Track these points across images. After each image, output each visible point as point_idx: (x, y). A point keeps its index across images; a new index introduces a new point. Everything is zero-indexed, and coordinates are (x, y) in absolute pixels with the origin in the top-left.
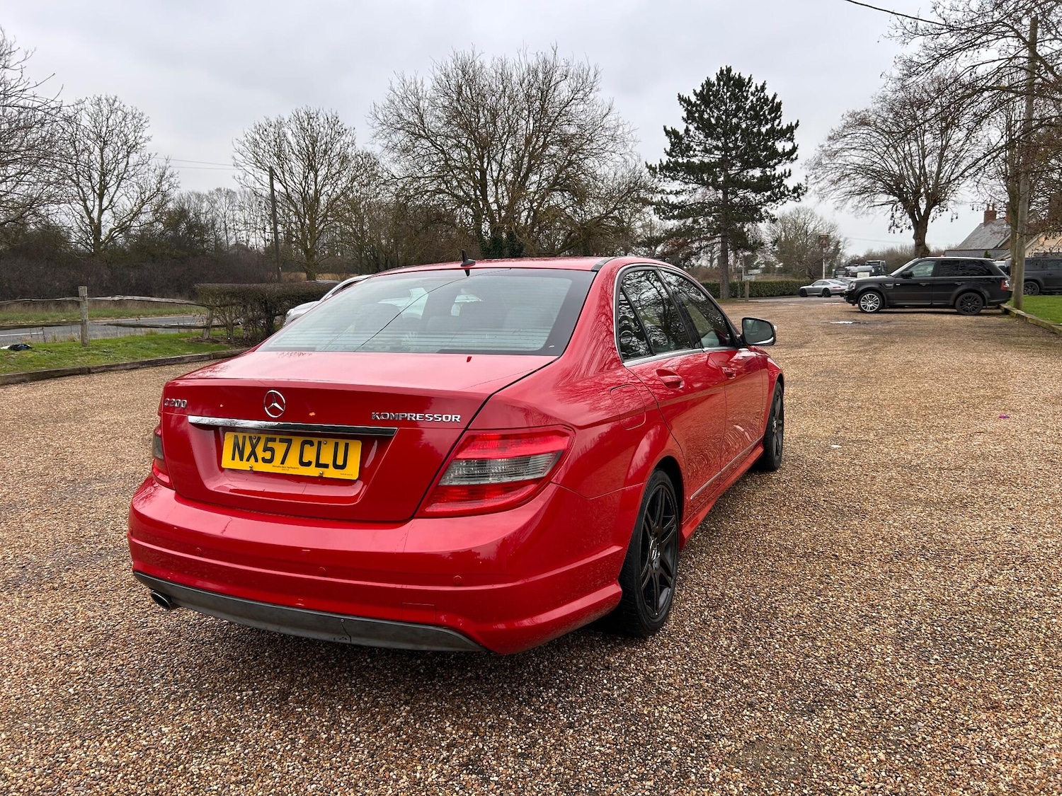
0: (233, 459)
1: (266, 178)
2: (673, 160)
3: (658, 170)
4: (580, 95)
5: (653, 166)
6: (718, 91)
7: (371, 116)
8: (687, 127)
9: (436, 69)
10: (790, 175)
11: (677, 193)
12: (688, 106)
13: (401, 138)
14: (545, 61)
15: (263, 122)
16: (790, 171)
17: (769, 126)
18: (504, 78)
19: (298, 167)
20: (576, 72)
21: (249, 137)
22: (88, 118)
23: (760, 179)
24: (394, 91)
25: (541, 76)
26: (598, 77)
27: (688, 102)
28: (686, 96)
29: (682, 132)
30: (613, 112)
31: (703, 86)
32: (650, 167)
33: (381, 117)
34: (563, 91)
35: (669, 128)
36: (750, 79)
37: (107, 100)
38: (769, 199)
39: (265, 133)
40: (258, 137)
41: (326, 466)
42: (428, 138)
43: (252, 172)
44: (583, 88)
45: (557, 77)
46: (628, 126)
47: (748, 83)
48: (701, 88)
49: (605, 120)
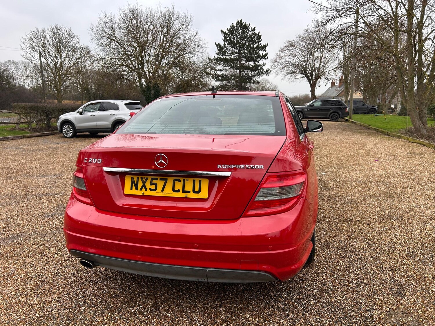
0: (131, 189)
1: (37, 56)
2: (219, 57)
3: (213, 60)
4: (184, 27)
5: (211, 59)
6: (237, 29)
7: (91, 30)
8: (225, 43)
10: (265, 65)
11: (221, 70)
12: (225, 34)
13: (105, 40)
14: (169, 11)
15: (35, 30)
16: (265, 63)
17: (257, 45)
18: (151, 17)
20: (182, 17)
21: (28, 37)
23: (254, 66)
24: (101, 19)
25: (167, 17)
26: (192, 19)
27: (225, 33)
28: (224, 30)
29: (222, 45)
30: (198, 34)
31: (231, 27)
33: (95, 31)
34: (177, 25)
35: (217, 43)
36: (249, 25)
38: (257, 74)
39: (36, 35)
40: (33, 37)
41: (189, 192)
42: (117, 41)
43: (30, 53)
44: (185, 25)
45: (174, 18)
46: (204, 41)
47: (249, 27)
48: (230, 28)
49: (194, 38)
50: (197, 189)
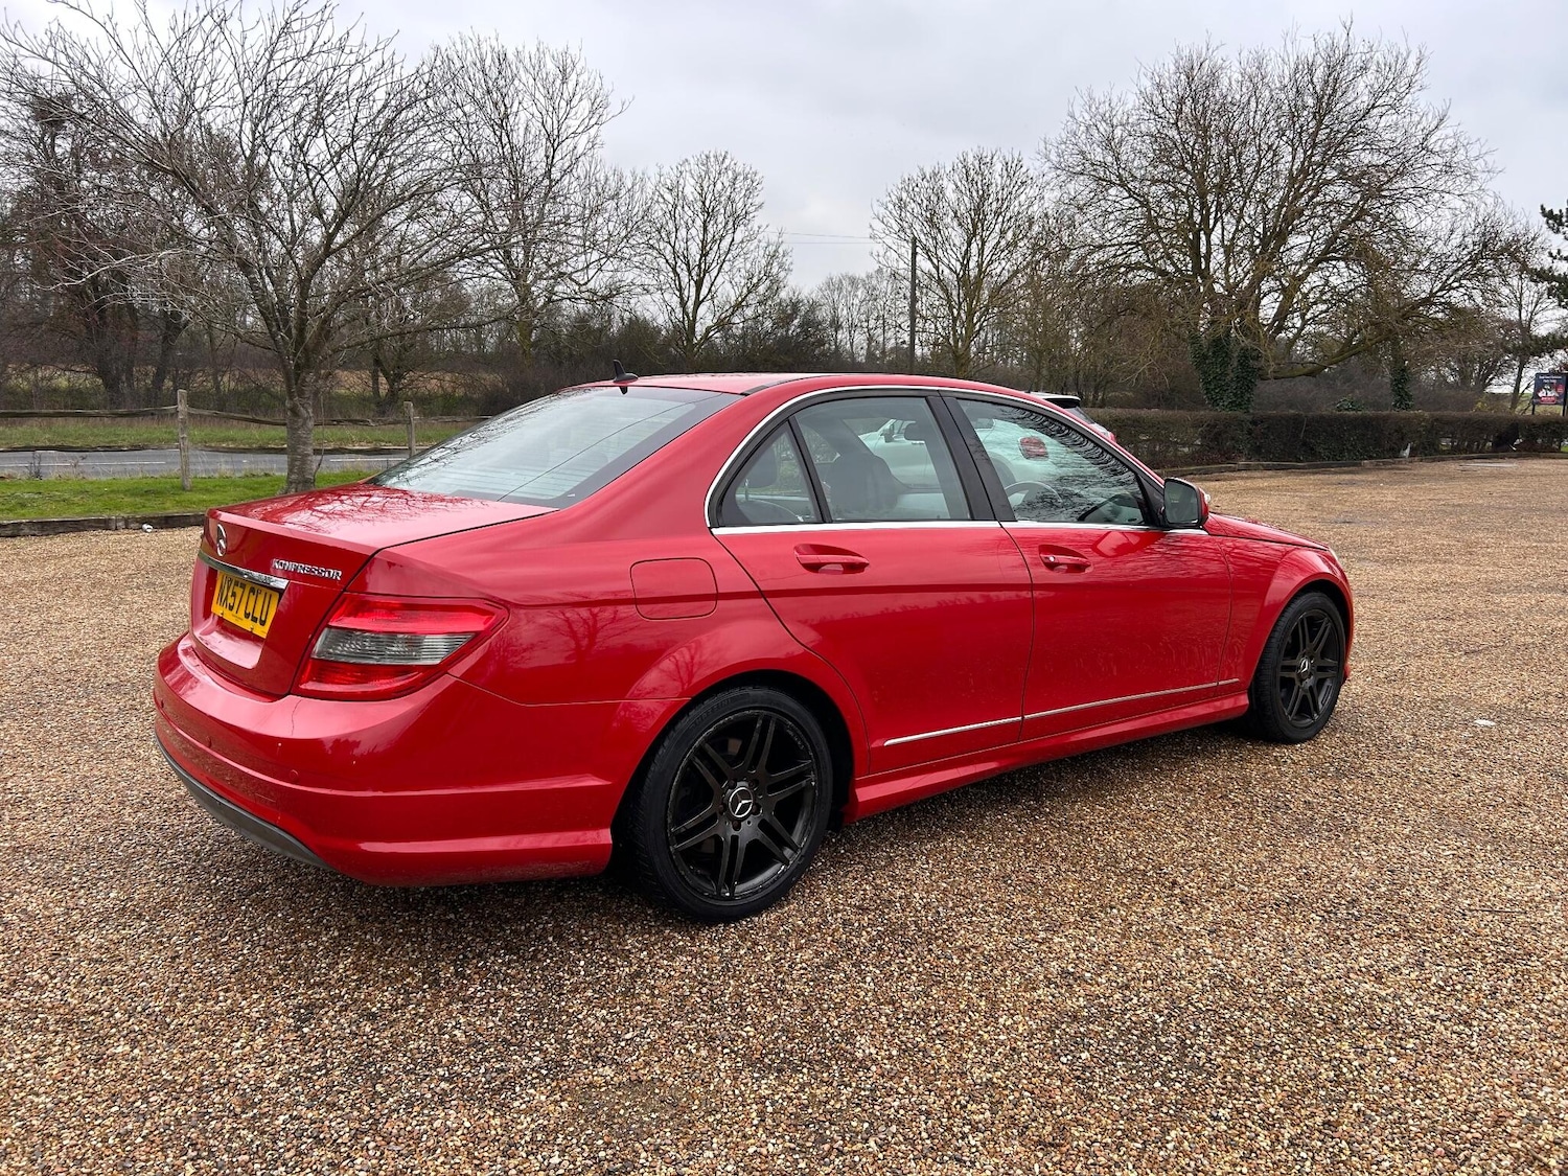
0: (217, 602)
3: (1564, 219)
4: (1385, 99)
5: (1556, 212)
7: (1039, 157)
9: (1142, 77)
13: (1080, 188)
14: (1333, 47)
15: (916, 174)
19: (957, 236)
20: (1381, 61)
21: (894, 198)
22: (693, 182)
24: (1073, 117)
26: (1423, 66)
30: (1449, 123)
32: (1549, 215)
34: (1359, 94)
37: (716, 157)
39: (916, 189)
40: (904, 195)
41: (256, 620)
42: (1123, 185)
43: (895, 247)
44: (1394, 87)
45: (1349, 71)
46: (1476, 146)
49: (1433, 139)
50: (263, 618)
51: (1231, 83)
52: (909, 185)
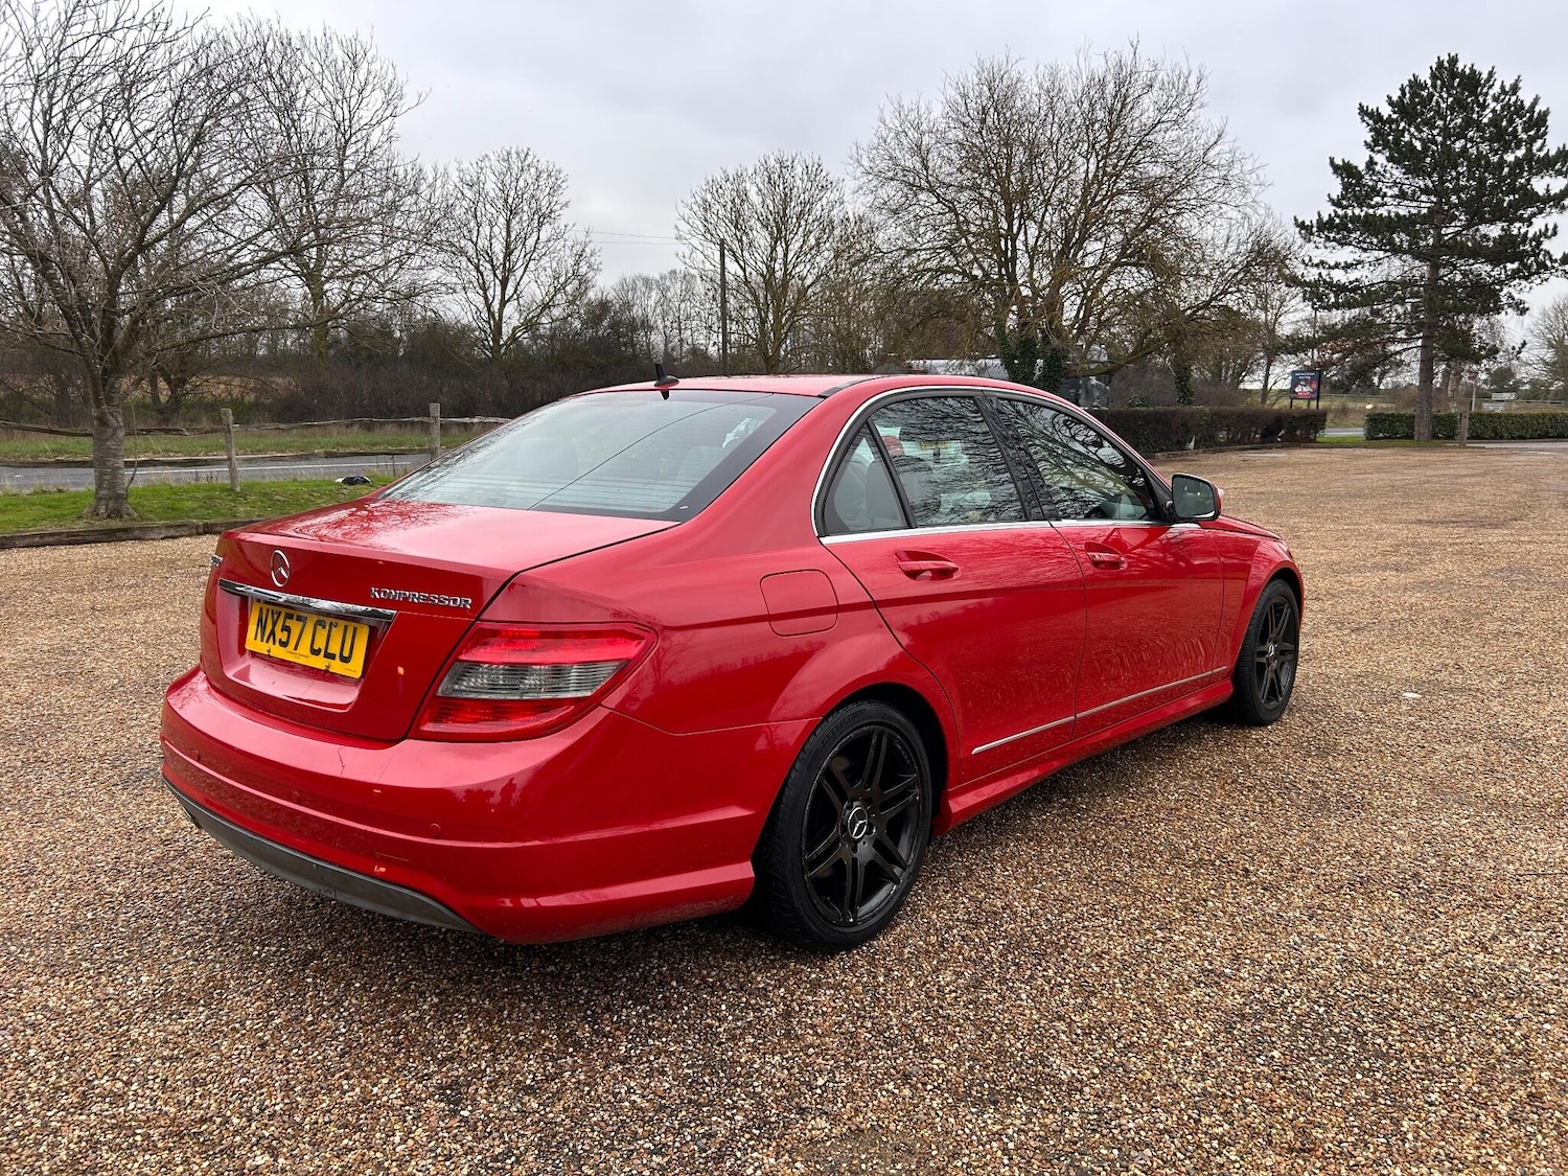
0: (255, 638)
2: (1340, 212)
3: (1315, 229)
4: (1171, 116)
5: (1307, 223)
6: (1431, 96)
8: (1371, 158)
9: (948, 87)
10: (1555, 233)
11: (1347, 267)
12: (1376, 123)
13: (892, 192)
14: (1119, 65)
15: (719, 176)
16: (1555, 227)
17: (1521, 153)
19: (762, 238)
20: (1166, 79)
21: (698, 199)
22: (494, 178)
23: (1499, 241)
24: (884, 123)
25: (1110, 88)
26: (1202, 86)
27: (1375, 116)
28: (1372, 107)
29: (1362, 167)
30: (1225, 138)
31: (1402, 90)
32: (1302, 226)
33: (866, 162)
34: (1146, 110)
35: (1338, 162)
36: (1491, 74)
37: (518, 154)
38: (1515, 275)
39: (720, 191)
40: (709, 197)
41: (332, 657)
42: (931, 190)
43: (701, 248)
44: (1180, 102)
45: (1134, 92)
47: (1488, 80)
48: (1399, 93)
49: (1212, 153)
50: (346, 654)
51: (1030, 96)
52: (715, 188)
